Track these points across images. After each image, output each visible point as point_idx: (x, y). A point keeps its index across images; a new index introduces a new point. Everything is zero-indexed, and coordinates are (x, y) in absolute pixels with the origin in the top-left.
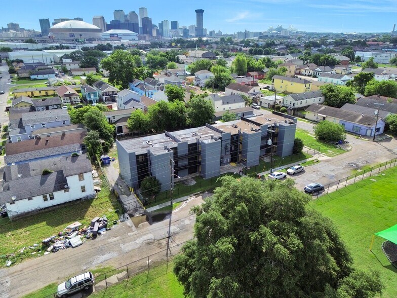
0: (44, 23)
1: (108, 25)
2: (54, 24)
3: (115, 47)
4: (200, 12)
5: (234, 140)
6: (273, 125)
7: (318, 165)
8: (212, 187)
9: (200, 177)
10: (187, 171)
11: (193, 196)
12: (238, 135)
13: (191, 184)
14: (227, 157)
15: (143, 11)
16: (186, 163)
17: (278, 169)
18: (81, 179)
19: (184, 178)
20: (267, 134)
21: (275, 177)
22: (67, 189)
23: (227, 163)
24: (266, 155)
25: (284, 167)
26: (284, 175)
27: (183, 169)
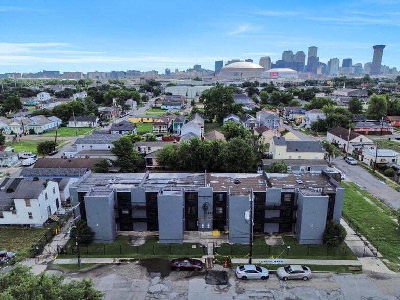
2: (226, 65)
3: (261, 84)
4: (379, 49)
5: (220, 200)
6: (293, 191)
7: (350, 277)
8: (153, 256)
9: (156, 238)
10: (145, 225)
11: (117, 261)
12: (225, 194)
13: (136, 244)
14: (205, 220)
15: (313, 50)
16: (143, 214)
17: (273, 261)
18: (28, 205)
19: (140, 234)
20: (279, 201)
21: (243, 273)
22: (14, 211)
23: (208, 230)
24: (279, 233)
25: (285, 261)
26: (260, 275)
27: (139, 220)
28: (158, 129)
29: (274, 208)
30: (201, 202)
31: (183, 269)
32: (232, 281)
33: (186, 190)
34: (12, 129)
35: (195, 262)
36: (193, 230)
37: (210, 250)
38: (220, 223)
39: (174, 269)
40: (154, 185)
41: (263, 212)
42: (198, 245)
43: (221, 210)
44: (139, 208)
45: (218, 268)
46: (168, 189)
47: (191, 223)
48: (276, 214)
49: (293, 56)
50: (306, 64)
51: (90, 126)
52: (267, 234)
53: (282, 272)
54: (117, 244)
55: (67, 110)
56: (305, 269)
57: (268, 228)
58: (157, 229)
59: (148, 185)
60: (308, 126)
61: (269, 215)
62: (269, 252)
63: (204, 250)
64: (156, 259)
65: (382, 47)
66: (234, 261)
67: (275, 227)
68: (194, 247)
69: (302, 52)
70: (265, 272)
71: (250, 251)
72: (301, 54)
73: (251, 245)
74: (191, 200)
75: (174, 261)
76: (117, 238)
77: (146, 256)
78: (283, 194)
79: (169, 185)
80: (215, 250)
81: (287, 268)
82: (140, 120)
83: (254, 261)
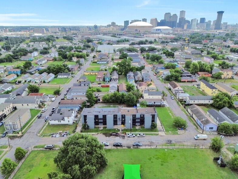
0: (126, 23)
1: (158, 23)
4: (220, 13)
5: (123, 117)
6: (143, 114)
7: (155, 136)
8: (106, 132)
9: (106, 127)
10: (102, 124)
11: (97, 133)
12: (125, 115)
13: (101, 129)
14: (119, 122)
15: (182, 12)
16: (102, 121)
17: (137, 133)
18: (68, 118)
19: (101, 126)
20: (140, 117)
21: (129, 136)
22: (64, 120)
23: (120, 125)
24: (140, 125)
25: (140, 133)
26: (133, 136)
27: (101, 123)
28: (98, 80)
29: (138, 119)
30: (118, 117)
31: (114, 135)
32: (126, 137)
33: (114, 114)
34: (35, 81)
35: (117, 133)
36: (116, 125)
37: (121, 130)
38: (123, 123)
39: (112, 135)
40: (105, 112)
41: (135, 120)
42: (117, 129)
43: (124, 119)
44: (101, 119)
45: (123, 135)
46: (109, 114)
47: (115, 123)
48: (139, 120)
49: (171, 17)
50: (178, 22)
51: (68, 78)
52: (137, 126)
53: (138, 135)
54: (96, 129)
55: (56, 69)
56: (144, 134)
57: (137, 124)
58: (106, 125)
59: (103, 112)
60: (164, 77)
61: (137, 120)
62: (136, 130)
63: (119, 130)
64: (106, 133)
65: (222, 12)
66: (127, 133)
67: (139, 124)
68: (116, 130)
69: (176, 14)
70: (134, 135)
71: (131, 130)
72: (175, 15)
73: (131, 129)
74: (115, 117)
75: (111, 133)
76: (95, 127)
77: (104, 132)
78: (141, 115)
79: (109, 112)
80: (122, 130)
81: (140, 135)
82: (89, 73)
83: (132, 133)
